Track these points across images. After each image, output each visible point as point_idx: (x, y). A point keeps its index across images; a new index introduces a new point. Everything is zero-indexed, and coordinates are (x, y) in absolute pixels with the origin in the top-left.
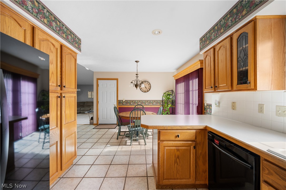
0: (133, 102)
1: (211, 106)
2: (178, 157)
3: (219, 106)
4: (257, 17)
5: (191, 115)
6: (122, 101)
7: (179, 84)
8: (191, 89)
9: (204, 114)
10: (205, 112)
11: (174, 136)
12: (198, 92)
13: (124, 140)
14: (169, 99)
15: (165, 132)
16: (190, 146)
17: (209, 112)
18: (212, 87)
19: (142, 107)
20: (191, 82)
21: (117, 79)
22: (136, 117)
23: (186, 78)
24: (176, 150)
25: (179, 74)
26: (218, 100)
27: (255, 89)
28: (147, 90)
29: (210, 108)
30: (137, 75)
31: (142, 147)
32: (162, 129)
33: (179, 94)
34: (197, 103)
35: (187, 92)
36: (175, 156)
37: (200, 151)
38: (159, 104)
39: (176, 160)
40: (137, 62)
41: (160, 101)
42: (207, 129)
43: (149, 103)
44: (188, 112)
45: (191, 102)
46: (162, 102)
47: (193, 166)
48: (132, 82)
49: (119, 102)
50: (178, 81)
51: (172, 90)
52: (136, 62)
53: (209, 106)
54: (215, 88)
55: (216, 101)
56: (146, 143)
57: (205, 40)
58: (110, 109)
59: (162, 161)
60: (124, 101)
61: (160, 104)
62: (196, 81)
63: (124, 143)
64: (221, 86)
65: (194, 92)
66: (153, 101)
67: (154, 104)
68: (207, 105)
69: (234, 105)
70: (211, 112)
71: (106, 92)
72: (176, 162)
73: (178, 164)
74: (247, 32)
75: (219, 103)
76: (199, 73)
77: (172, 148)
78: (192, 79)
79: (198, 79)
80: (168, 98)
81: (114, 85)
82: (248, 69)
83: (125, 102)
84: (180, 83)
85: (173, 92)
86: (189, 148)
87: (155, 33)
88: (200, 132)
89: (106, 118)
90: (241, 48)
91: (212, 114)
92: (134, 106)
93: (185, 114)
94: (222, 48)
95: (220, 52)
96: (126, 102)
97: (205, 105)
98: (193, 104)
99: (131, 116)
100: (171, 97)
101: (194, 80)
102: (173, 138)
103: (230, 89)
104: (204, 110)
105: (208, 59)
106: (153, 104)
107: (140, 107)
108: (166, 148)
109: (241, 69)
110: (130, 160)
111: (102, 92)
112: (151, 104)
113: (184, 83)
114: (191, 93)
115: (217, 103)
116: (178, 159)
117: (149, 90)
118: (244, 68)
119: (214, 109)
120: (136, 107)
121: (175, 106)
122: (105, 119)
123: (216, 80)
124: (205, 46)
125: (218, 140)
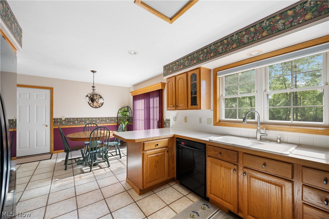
0: (78, 120)
1: (170, 121)
2: (157, 162)
3: (176, 120)
4: (201, 67)
5: (151, 130)
6: (61, 119)
7: (138, 101)
8: (151, 106)
9: (164, 127)
10: (164, 126)
11: (155, 145)
12: (159, 109)
13: (77, 168)
14: (125, 116)
15: (148, 143)
16: (165, 151)
17: (167, 125)
18: (174, 106)
19: (95, 125)
20: (151, 100)
21: (51, 89)
22: (98, 137)
23: (147, 96)
24: (156, 157)
25: (138, 91)
26: (175, 116)
27: (200, 109)
28: (98, 105)
29: (168, 122)
30: (93, 87)
31: (106, 170)
32: (146, 140)
33: (138, 111)
34: (158, 118)
35: (148, 108)
36: (155, 162)
37: (170, 154)
38: (113, 122)
39: (156, 164)
40: (94, 73)
41: (114, 118)
42: (175, 136)
43: (101, 120)
44: (148, 127)
45: (151, 117)
46: (117, 119)
47: (167, 166)
48: (87, 96)
49: (54, 121)
50: (136, 98)
51: (128, 107)
52: (93, 71)
53: (168, 120)
54: (176, 107)
55: (174, 116)
56: (110, 165)
57: (168, 69)
58: (37, 132)
59: (146, 168)
60: (63, 119)
61: (115, 121)
62: (157, 100)
63: (80, 172)
64: (180, 106)
65: (155, 109)
66: (106, 118)
67: (108, 122)
68: (166, 120)
69: (186, 119)
70: (170, 125)
71: (28, 107)
72: (156, 166)
73: (157, 168)
74: (196, 74)
75: (176, 118)
76: (159, 93)
77: (153, 155)
78: (153, 97)
79: (158, 97)
80: (125, 114)
81: (44, 96)
82: (196, 96)
83: (65, 120)
84: (139, 99)
85: (129, 109)
86: (164, 153)
87: (131, 53)
88: (170, 140)
89: (28, 146)
90: (193, 82)
91: (170, 127)
92: (84, 126)
93: (145, 129)
94: (181, 79)
95: (179, 81)
96: (67, 120)
97: (165, 120)
98: (154, 119)
99: (92, 137)
100: (128, 114)
101: (155, 99)
102: (154, 147)
103: (187, 108)
104: (164, 124)
105: (171, 84)
106: (106, 121)
107: (92, 125)
108: (149, 156)
109: (193, 96)
110: (99, 184)
111: (37, 107)
112: (104, 122)
113: (143, 100)
114: (151, 110)
115: (175, 118)
116: (157, 164)
117: (101, 105)
118: (195, 96)
119: (172, 123)
120: (87, 126)
121: (133, 123)
122: (27, 148)
123: (177, 101)
124: (168, 73)
125: (183, 142)
